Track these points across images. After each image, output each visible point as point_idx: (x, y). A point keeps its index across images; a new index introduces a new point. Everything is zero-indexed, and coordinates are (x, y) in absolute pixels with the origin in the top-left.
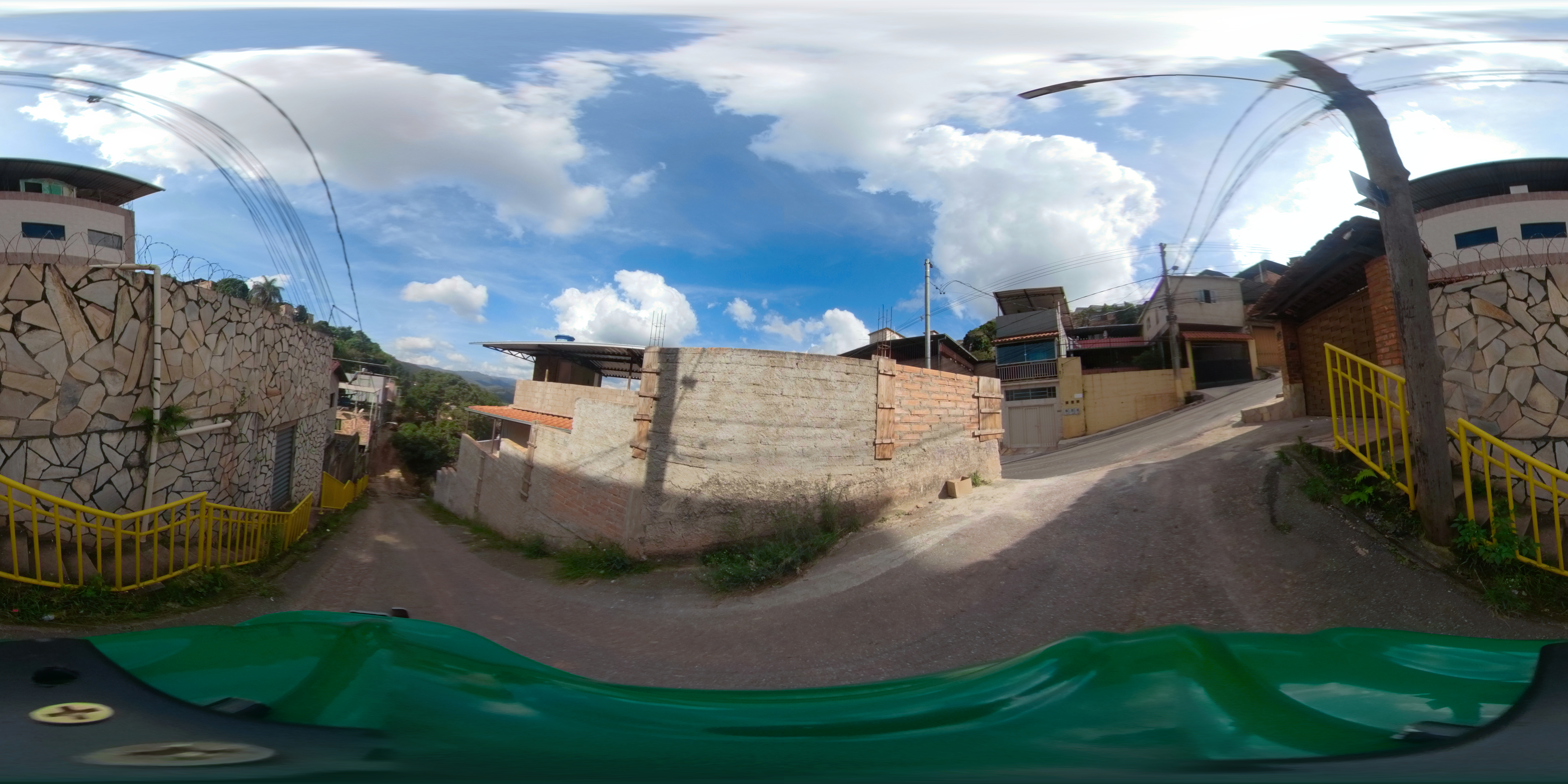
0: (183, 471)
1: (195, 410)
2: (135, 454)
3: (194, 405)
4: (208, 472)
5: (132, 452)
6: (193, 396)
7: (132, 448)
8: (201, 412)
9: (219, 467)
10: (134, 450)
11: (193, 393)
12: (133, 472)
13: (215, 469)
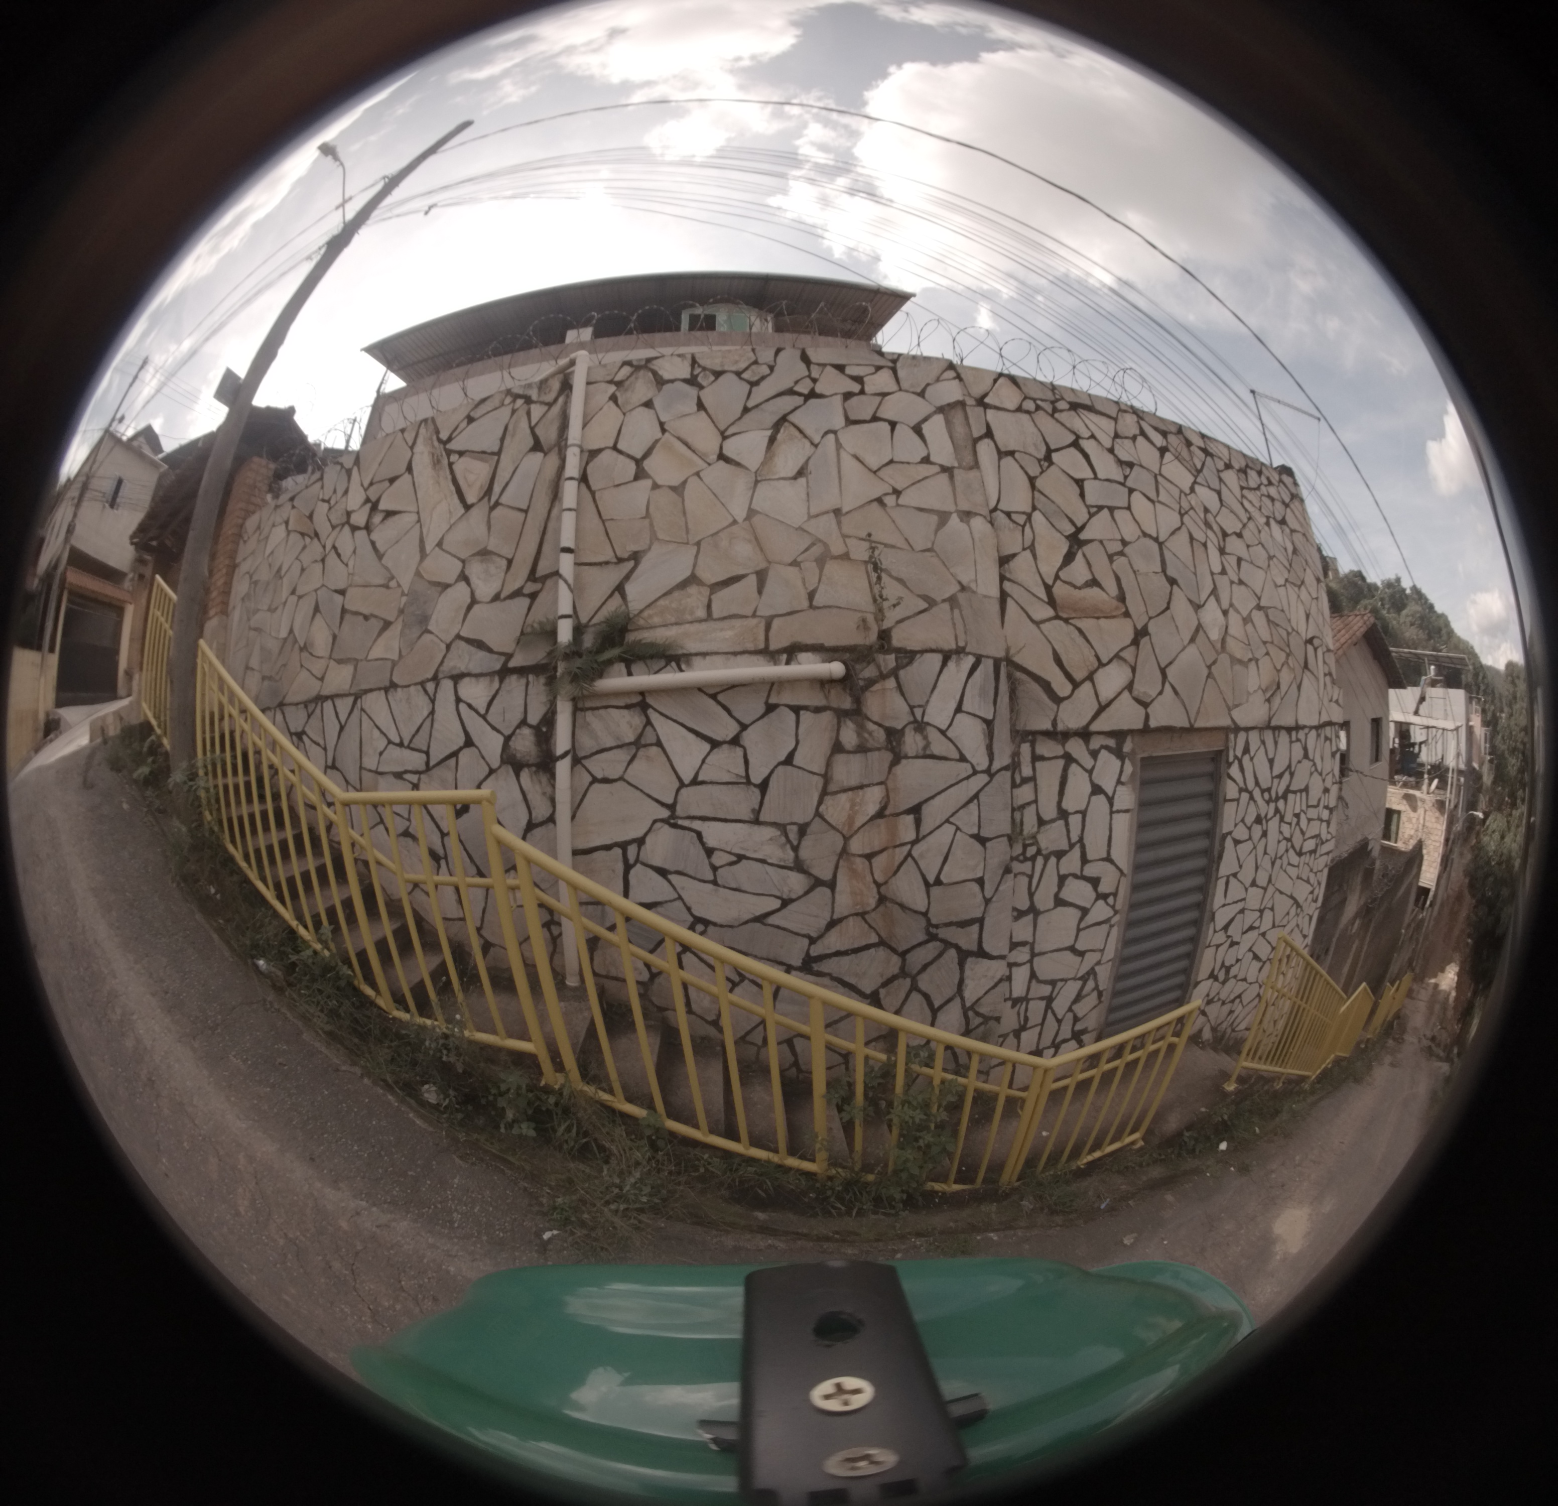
0: (672, 807)
1: (704, 626)
2: (526, 731)
3: (701, 613)
4: (769, 832)
5: (518, 727)
6: (693, 590)
7: (518, 717)
8: (729, 634)
9: (817, 825)
10: (524, 723)
11: (693, 580)
12: (525, 775)
13: (803, 830)
